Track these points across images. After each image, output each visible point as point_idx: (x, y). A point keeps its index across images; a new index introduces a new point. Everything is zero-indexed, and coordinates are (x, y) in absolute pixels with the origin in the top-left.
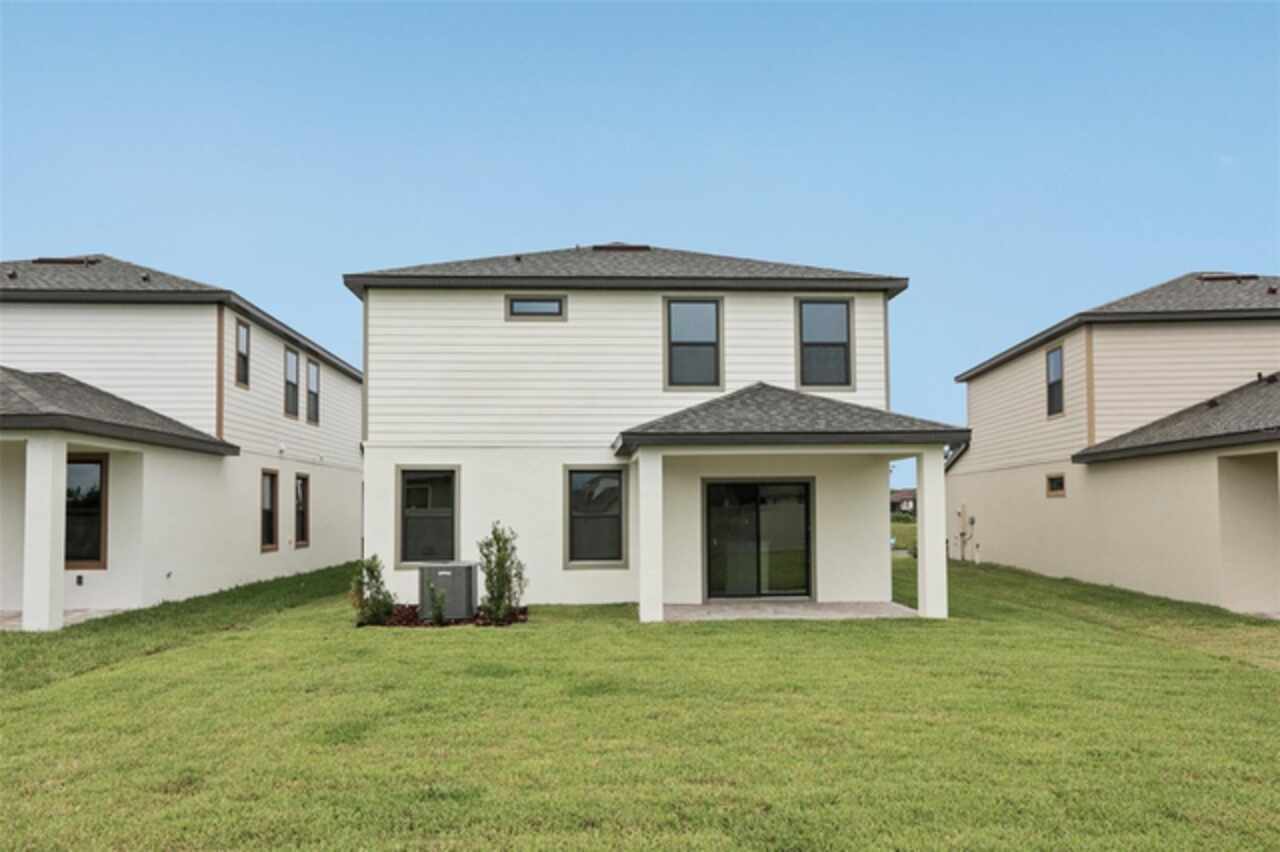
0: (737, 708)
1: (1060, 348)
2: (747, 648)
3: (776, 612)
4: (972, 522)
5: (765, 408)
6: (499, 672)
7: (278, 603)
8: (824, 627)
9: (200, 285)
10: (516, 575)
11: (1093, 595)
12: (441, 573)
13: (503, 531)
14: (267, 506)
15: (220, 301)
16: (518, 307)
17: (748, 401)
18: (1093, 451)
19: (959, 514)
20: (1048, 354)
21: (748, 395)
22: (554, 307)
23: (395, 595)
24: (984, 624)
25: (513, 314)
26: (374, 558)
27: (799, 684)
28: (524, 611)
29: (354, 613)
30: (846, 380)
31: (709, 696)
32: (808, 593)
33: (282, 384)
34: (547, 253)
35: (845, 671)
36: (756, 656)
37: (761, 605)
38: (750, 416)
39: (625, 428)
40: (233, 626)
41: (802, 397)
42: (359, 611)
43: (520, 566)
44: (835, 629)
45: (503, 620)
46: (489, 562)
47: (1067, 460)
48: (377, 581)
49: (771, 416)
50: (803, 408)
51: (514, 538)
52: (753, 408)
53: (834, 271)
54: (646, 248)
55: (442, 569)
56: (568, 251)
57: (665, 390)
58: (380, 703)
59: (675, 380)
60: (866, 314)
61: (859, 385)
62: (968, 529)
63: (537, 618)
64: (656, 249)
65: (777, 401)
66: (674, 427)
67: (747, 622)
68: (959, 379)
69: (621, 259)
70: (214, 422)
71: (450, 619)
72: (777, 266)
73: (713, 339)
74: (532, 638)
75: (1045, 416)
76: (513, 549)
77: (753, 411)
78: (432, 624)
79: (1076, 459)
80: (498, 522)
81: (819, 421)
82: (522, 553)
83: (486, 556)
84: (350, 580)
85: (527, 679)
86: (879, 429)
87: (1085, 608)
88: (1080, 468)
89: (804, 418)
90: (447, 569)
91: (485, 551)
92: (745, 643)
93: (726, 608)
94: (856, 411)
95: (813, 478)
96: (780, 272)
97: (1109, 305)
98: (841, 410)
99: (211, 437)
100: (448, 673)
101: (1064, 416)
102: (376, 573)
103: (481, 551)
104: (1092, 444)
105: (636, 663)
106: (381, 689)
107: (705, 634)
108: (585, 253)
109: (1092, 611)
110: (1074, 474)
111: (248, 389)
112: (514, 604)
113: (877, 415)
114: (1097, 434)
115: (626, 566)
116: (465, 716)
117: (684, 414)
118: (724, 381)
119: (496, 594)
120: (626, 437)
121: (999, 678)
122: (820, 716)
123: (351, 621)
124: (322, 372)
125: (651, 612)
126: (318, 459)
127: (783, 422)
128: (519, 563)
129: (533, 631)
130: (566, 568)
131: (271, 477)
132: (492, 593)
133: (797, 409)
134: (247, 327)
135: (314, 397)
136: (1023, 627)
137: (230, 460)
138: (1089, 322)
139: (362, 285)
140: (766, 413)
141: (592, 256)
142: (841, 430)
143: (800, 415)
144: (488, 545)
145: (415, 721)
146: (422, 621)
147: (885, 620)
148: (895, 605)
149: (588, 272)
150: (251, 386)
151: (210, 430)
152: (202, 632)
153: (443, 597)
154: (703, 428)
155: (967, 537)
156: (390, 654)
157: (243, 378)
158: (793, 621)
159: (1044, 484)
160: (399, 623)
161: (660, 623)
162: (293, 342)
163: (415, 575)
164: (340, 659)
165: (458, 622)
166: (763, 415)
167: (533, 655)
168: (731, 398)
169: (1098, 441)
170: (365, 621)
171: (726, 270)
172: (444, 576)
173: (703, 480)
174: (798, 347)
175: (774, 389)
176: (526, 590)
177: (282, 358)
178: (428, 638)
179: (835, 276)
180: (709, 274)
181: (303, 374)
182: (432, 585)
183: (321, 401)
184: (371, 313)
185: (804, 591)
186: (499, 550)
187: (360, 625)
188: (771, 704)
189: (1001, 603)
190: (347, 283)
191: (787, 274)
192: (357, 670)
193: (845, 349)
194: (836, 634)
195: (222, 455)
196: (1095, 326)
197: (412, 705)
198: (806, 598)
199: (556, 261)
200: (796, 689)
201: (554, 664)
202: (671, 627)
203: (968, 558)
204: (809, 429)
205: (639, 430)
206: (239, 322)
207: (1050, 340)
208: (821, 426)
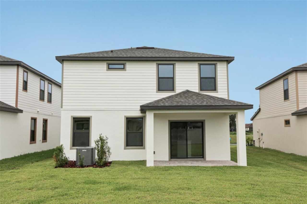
0: (166, 195)
1: (287, 79)
2: (178, 175)
3: (191, 164)
4: (262, 135)
5: (187, 98)
6: (94, 183)
7: (32, 160)
8: (205, 169)
9: (12, 59)
10: (108, 151)
11: (299, 159)
12: (83, 151)
13: (103, 137)
14: (33, 129)
15: (18, 64)
16: (111, 66)
17: (182, 96)
18: (298, 112)
19: (258, 132)
20: (284, 80)
21: (183, 94)
22: (122, 66)
23: (69, 157)
24: (259, 168)
25: (109, 69)
26: (62, 145)
27: (190, 187)
28: (110, 163)
29: (54, 164)
30: (215, 89)
31: (158, 191)
32: (203, 157)
33: (39, 90)
34: (122, 50)
35: (207, 183)
36: (179, 178)
37: (187, 161)
38: (182, 100)
39: (141, 104)
40: (15, 168)
41: (200, 94)
42: (56, 163)
43: (109, 148)
44: (208, 169)
45: (102, 166)
46: (98, 147)
47: (290, 115)
48: (62, 153)
49: (189, 101)
50: (200, 98)
51: (107, 139)
52: (183, 98)
53: (211, 55)
54: (153, 48)
55: (84, 149)
56: (129, 49)
57: (157, 92)
58: (51, 193)
59: (160, 89)
60: (221, 68)
61: (219, 91)
62: (261, 137)
63: (114, 165)
64: (156, 48)
65: (192, 96)
66: (157, 104)
67: (180, 167)
68: (257, 89)
69: (144, 52)
70: (15, 102)
71: (85, 166)
72: (193, 53)
73: (172, 76)
74: (110, 171)
75: (283, 100)
76: (107, 143)
77: (183, 99)
78: (79, 167)
79: (293, 114)
80: (101, 134)
81: (204, 102)
82: (110, 144)
83: (97, 145)
84: (53, 153)
85: (102, 185)
86: (223, 105)
87: (295, 163)
88: (294, 117)
89: (199, 101)
90: (85, 149)
91: (97, 143)
92: (177, 174)
93: (176, 162)
94: (217, 99)
95: (204, 120)
96: (194, 55)
97: (303, 65)
98: (212, 99)
99: (14, 107)
100: (77, 183)
101: (289, 100)
102: (62, 151)
103: (96, 143)
104: (298, 110)
105: (140, 180)
106: (53, 188)
107: (166, 170)
108: (133, 50)
109: (297, 164)
110: (293, 119)
111: (27, 92)
112: (107, 160)
113: (223, 100)
114: (300, 106)
115: (144, 148)
116: (77, 197)
117: (161, 100)
118: (176, 89)
119: (100, 157)
120: (141, 107)
121: (257, 186)
122: (193, 198)
123: (54, 166)
124: (53, 87)
125: (150, 164)
126: (51, 114)
127: (192, 102)
128: (109, 147)
129: (111, 169)
130: (125, 149)
131: (34, 120)
132: (99, 157)
133: (198, 98)
134: (27, 72)
135: (50, 95)
136: (272, 169)
137: (20, 114)
138: (296, 70)
139: (62, 59)
140: (187, 99)
141: (136, 51)
142: (211, 105)
143: (199, 100)
144: (98, 141)
145: (60, 199)
146: (77, 166)
147: (226, 166)
148: (231, 161)
149: (133, 55)
150: (28, 91)
151: (14, 105)
152: (3, 170)
153: (83, 159)
154: (167, 104)
155: (261, 139)
156: (62, 177)
157: (25, 88)
158: (196, 166)
159: (283, 123)
160: (69, 167)
161: (152, 167)
162: (43, 77)
163: (75, 151)
164: (44, 178)
165: (88, 166)
166: (186, 100)
167: (108, 177)
168: (177, 95)
169: (300, 109)
170: (58, 166)
171: (177, 55)
172: (85, 151)
173: (169, 121)
174: (199, 78)
175: (191, 92)
176: (111, 156)
177: (39, 82)
178: (76, 172)
179: (211, 56)
180: (171, 56)
181: (46, 87)
182: (80, 154)
183: (52, 96)
184: (64, 68)
185: (202, 157)
186: (102, 143)
187: (56, 167)
188: (178, 194)
189: (268, 161)
190: (57, 59)
191: (196, 56)
192: (49, 182)
193: (214, 79)
194: (208, 171)
195: (17, 113)
196: (298, 71)
197: (61, 194)
198: (203, 159)
199: (124, 52)
200: (189, 189)
201: (113, 180)
202: (156, 168)
203: (261, 146)
204: (201, 105)
205: (146, 105)
206: (24, 71)
207: (284, 76)
208: (205, 104)
